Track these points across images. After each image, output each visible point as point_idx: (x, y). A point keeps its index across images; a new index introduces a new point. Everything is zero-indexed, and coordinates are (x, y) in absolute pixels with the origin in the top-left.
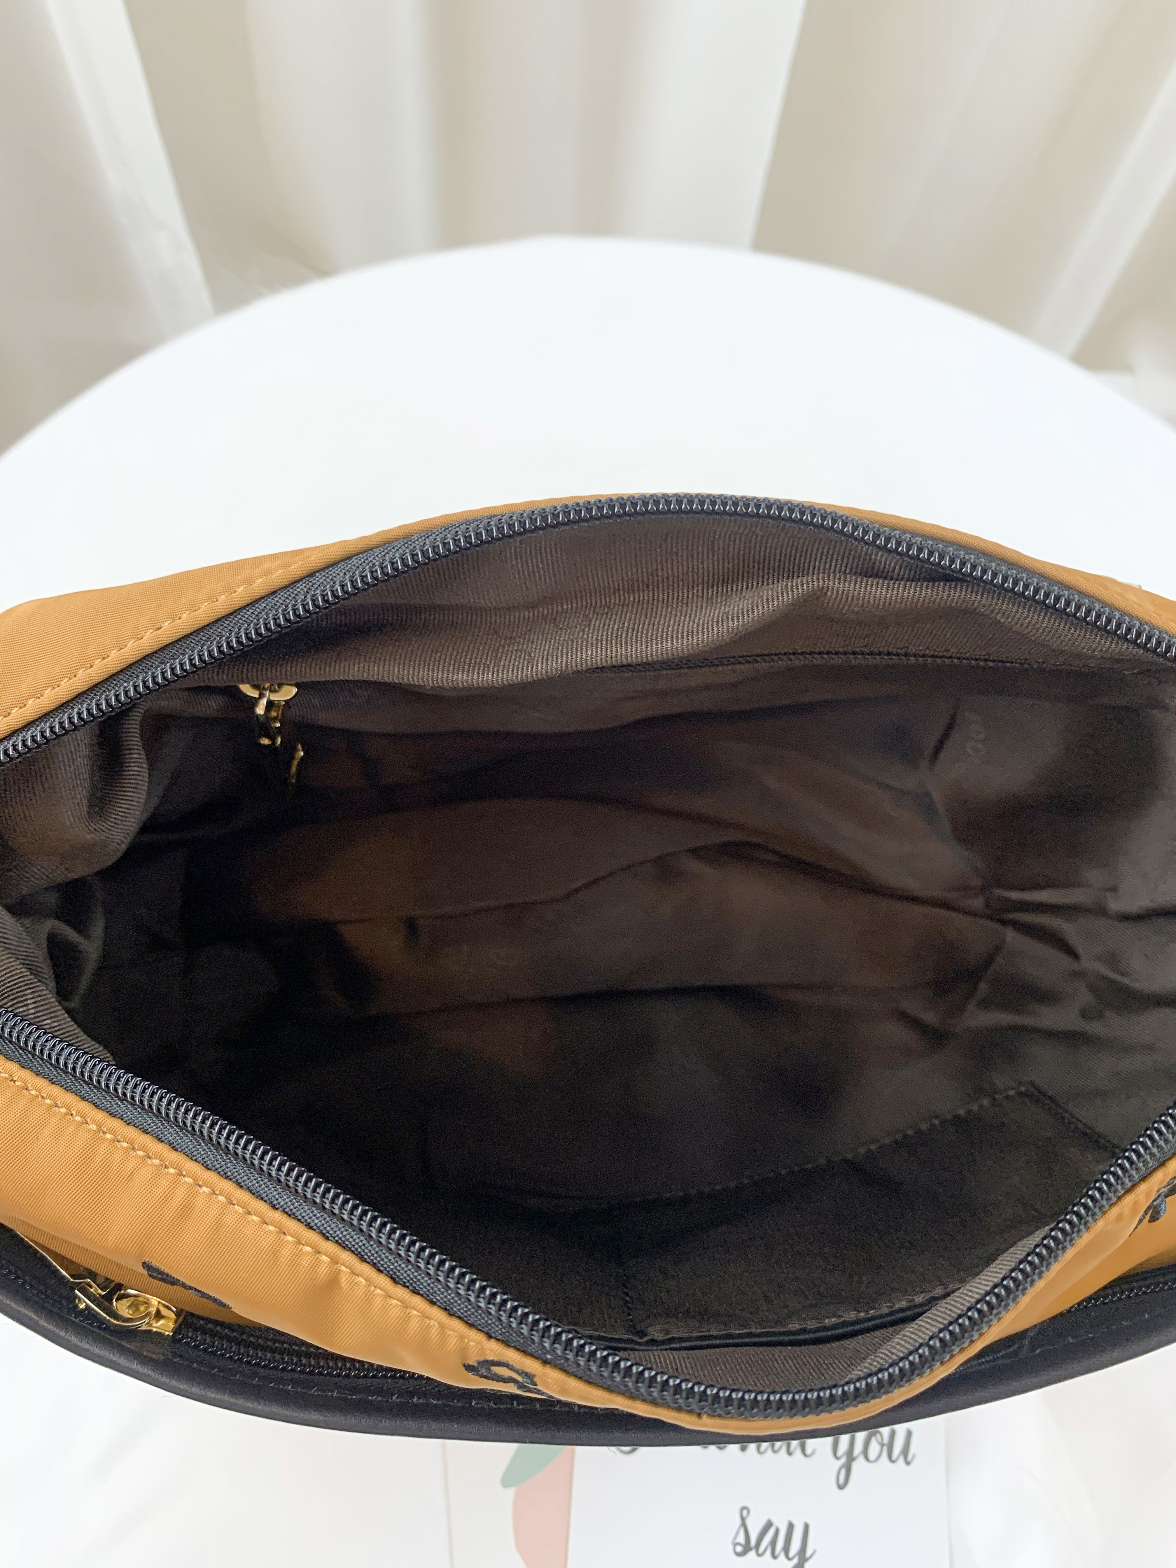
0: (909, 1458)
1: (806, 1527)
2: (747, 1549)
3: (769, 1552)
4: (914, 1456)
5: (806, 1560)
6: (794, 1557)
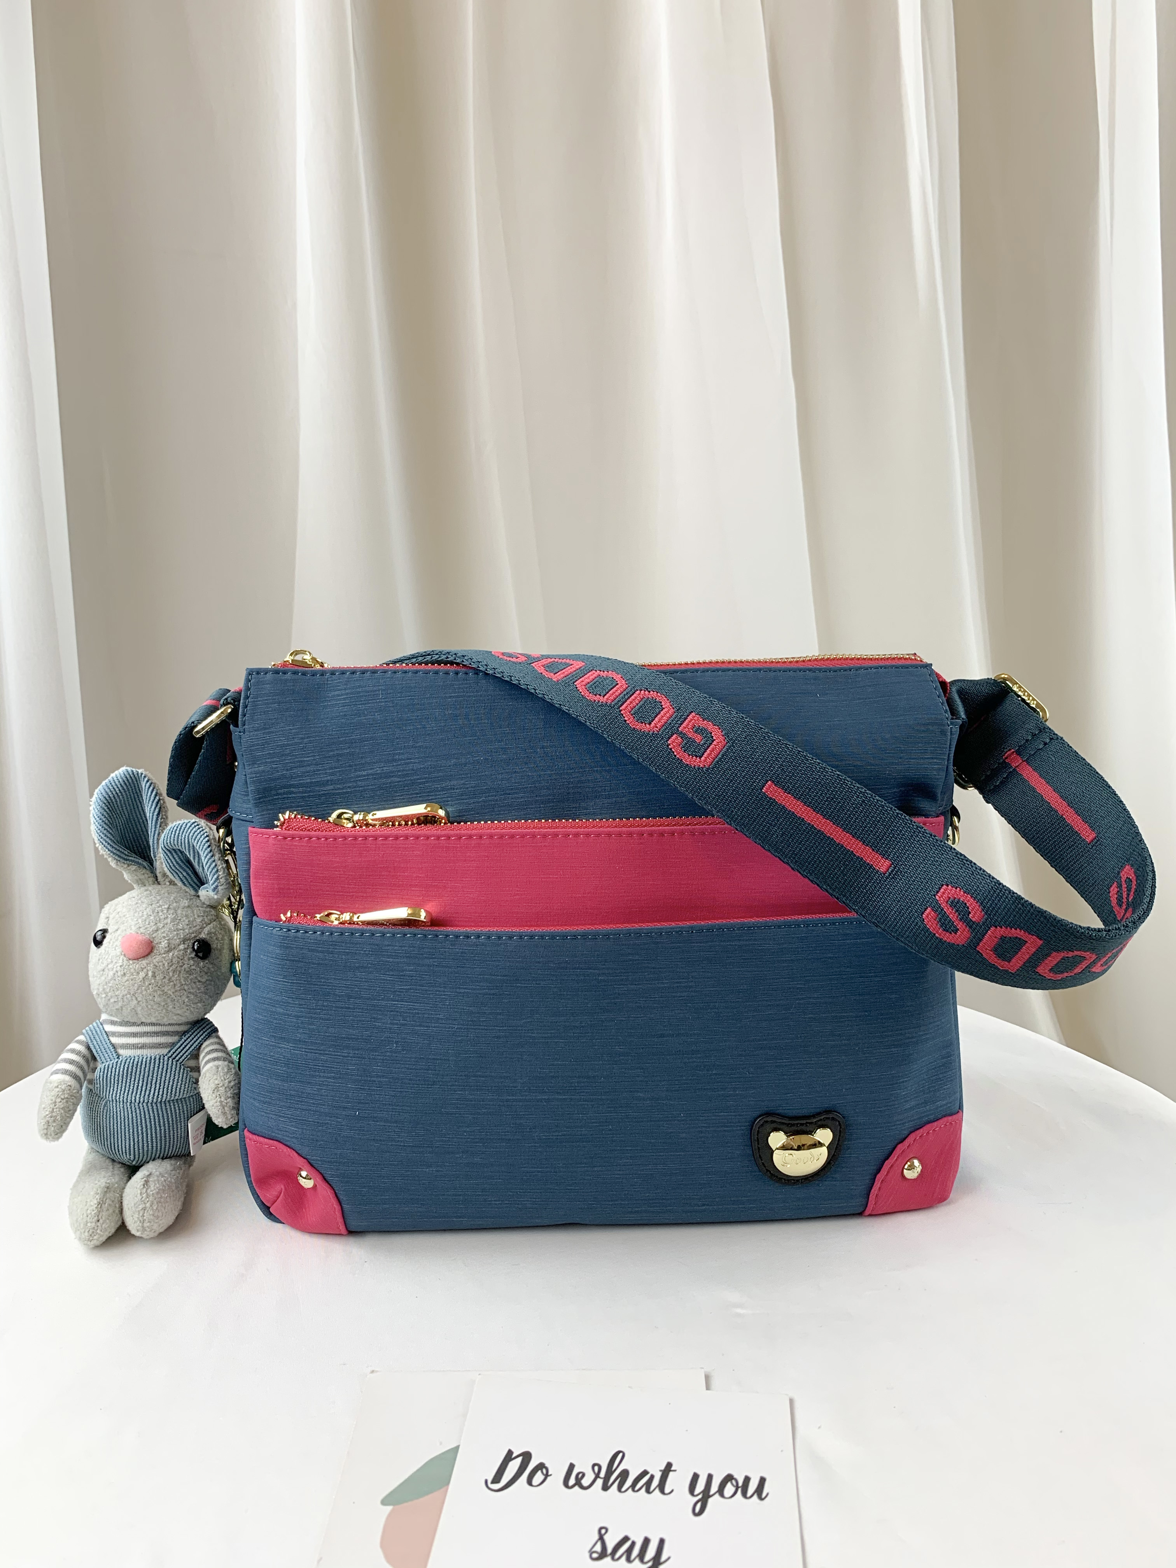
0: (764, 1495)
1: (662, 1542)
2: (603, 1555)
3: (624, 1558)
4: (767, 1494)
5: (661, 1564)
6: (649, 1561)
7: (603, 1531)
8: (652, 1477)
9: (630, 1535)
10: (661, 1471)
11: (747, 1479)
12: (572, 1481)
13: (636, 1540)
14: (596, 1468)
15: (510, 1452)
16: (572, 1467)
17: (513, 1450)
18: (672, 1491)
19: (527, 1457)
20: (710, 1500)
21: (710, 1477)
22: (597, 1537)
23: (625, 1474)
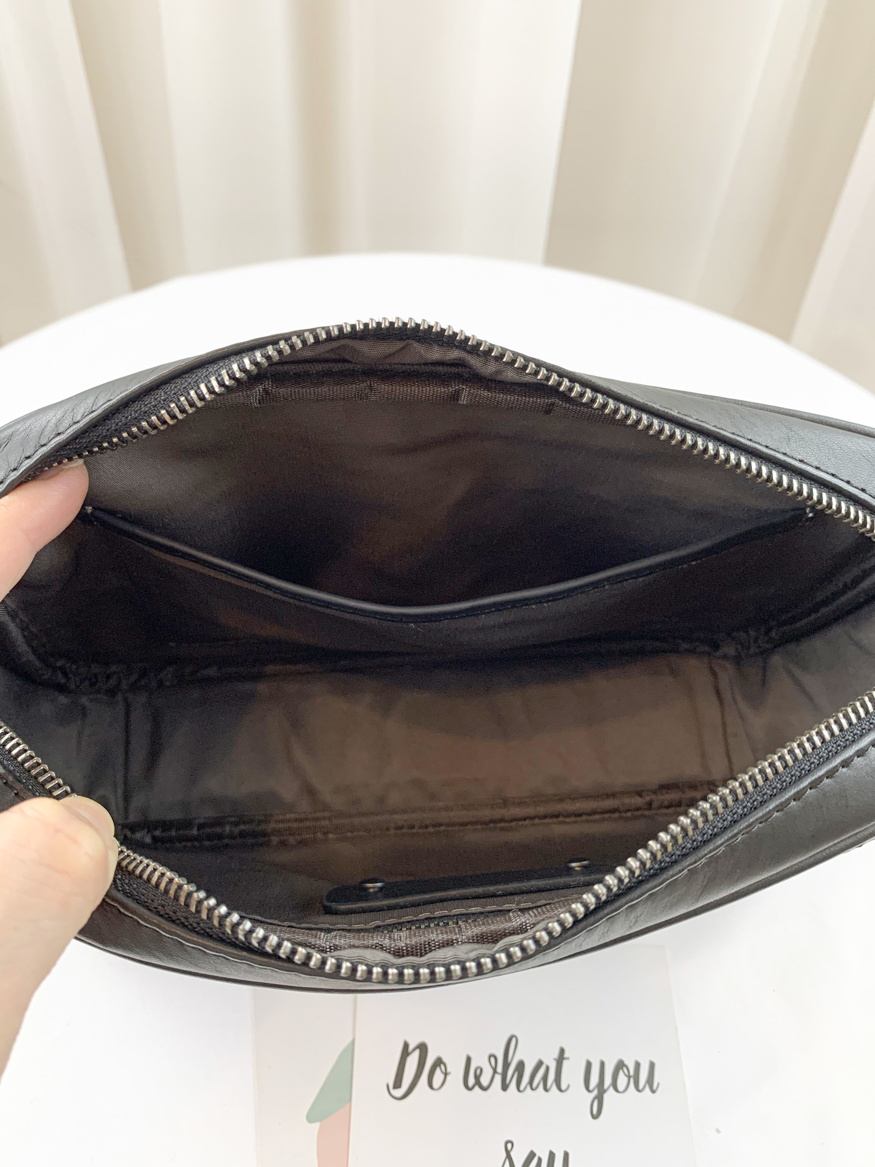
0: (655, 1086)
1: (566, 1155)
4: (658, 1084)
7: (509, 1146)
8: (548, 1068)
9: (535, 1151)
10: (555, 1059)
11: (638, 1065)
12: (471, 1081)
13: (542, 1157)
14: (493, 1060)
15: (406, 1045)
16: (469, 1060)
17: (410, 1041)
18: (568, 1086)
19: (423, 1048)
20: (606, 1097)
21: (602, 1064)
22: (504, 1155)
23: (521, 1066)
